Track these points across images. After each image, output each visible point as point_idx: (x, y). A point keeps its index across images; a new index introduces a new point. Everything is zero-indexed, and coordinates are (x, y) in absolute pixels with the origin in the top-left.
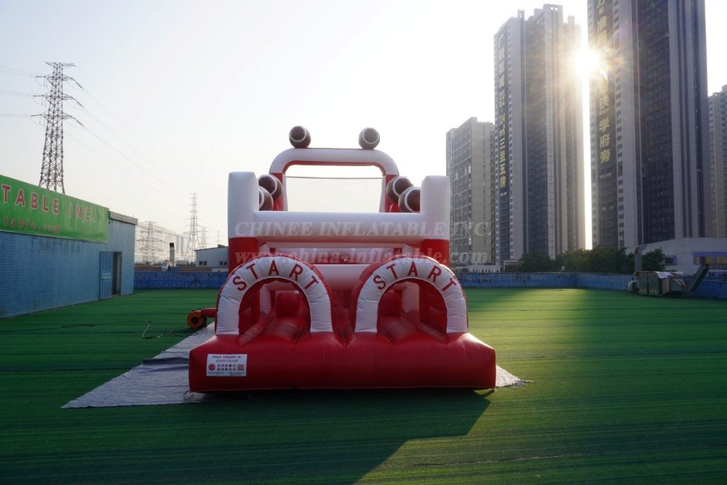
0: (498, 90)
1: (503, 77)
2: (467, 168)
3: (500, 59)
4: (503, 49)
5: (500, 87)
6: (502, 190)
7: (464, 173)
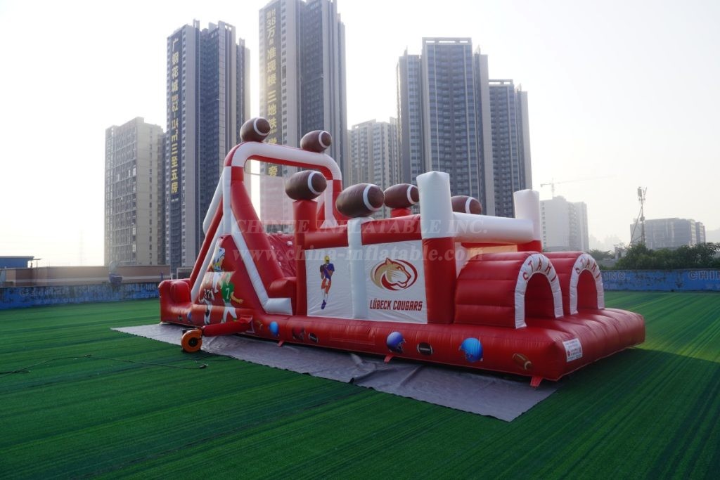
0: (171, 94)
1: (177, 81)
2: (132, 171)
3: (174, 63)
4: (177, 53)
5: (173, 90)
6: (173, 196)
7: (127, 175)
